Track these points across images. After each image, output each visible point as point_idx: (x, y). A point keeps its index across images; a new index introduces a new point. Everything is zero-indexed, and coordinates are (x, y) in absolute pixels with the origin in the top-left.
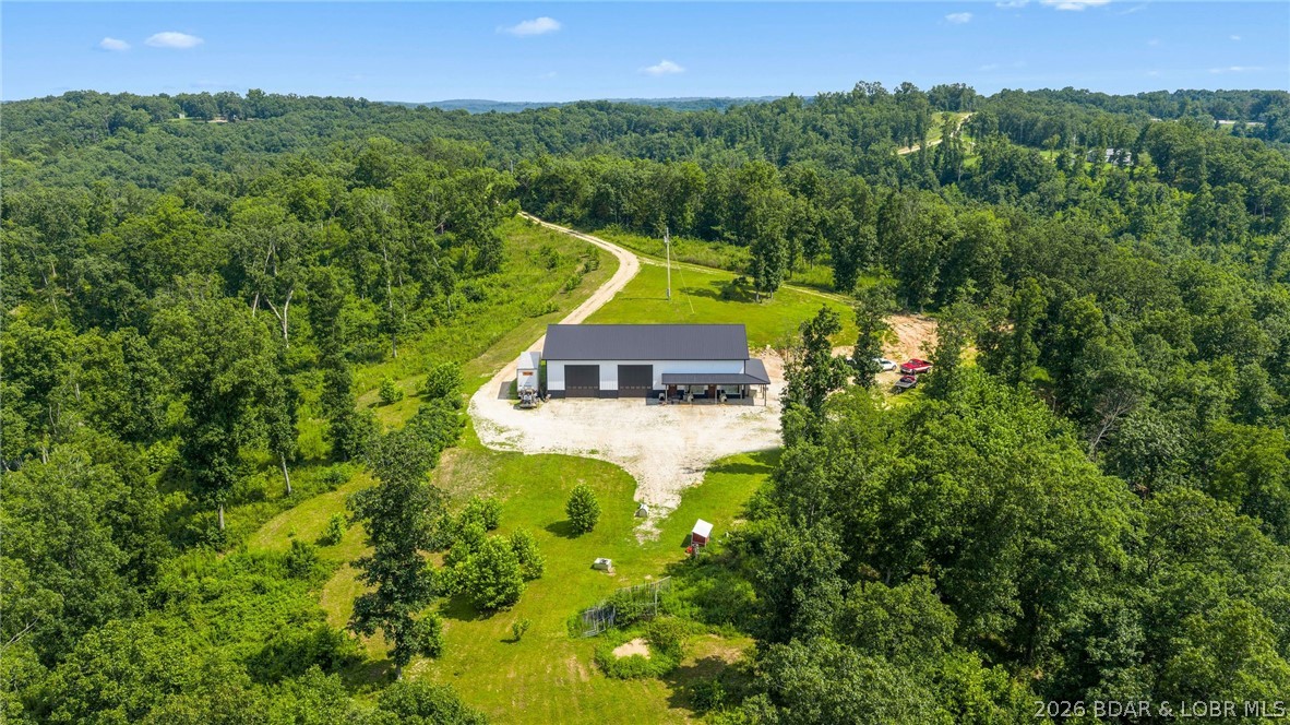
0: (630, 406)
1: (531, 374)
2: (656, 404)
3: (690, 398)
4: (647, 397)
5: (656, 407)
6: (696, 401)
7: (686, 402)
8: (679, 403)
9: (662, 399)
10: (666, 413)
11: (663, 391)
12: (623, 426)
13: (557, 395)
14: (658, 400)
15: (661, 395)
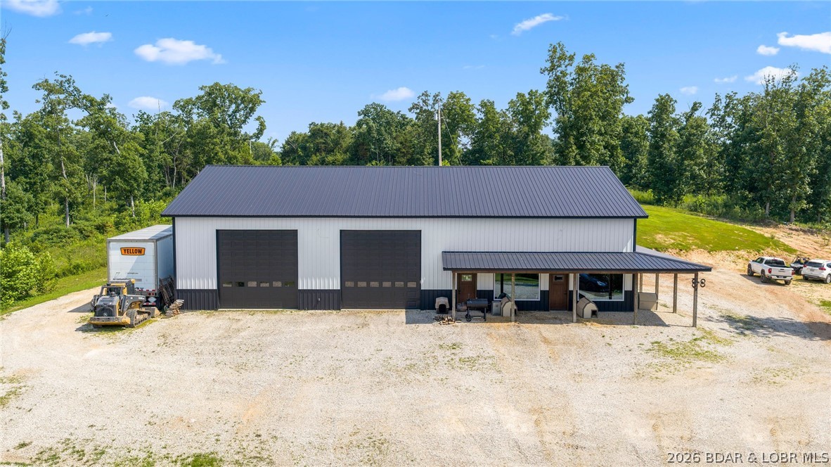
0: (365, 325)
1: (140, 251)
2: (430, 321)
3: (509, 307)
4: (408, 307)
5: (430, 326)
6: (523, 314)
7: (500, 317)
8: (485, 319)
9: (443, 310)
10: (457, 339)
11: (447, 294)
12: (335, 371)
13: (198, 301)
14: (433, 314)
15: (441, 301)
